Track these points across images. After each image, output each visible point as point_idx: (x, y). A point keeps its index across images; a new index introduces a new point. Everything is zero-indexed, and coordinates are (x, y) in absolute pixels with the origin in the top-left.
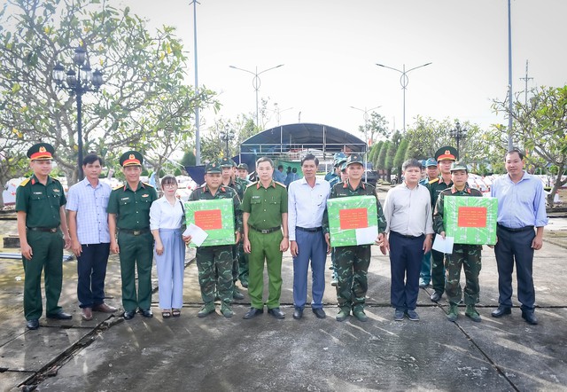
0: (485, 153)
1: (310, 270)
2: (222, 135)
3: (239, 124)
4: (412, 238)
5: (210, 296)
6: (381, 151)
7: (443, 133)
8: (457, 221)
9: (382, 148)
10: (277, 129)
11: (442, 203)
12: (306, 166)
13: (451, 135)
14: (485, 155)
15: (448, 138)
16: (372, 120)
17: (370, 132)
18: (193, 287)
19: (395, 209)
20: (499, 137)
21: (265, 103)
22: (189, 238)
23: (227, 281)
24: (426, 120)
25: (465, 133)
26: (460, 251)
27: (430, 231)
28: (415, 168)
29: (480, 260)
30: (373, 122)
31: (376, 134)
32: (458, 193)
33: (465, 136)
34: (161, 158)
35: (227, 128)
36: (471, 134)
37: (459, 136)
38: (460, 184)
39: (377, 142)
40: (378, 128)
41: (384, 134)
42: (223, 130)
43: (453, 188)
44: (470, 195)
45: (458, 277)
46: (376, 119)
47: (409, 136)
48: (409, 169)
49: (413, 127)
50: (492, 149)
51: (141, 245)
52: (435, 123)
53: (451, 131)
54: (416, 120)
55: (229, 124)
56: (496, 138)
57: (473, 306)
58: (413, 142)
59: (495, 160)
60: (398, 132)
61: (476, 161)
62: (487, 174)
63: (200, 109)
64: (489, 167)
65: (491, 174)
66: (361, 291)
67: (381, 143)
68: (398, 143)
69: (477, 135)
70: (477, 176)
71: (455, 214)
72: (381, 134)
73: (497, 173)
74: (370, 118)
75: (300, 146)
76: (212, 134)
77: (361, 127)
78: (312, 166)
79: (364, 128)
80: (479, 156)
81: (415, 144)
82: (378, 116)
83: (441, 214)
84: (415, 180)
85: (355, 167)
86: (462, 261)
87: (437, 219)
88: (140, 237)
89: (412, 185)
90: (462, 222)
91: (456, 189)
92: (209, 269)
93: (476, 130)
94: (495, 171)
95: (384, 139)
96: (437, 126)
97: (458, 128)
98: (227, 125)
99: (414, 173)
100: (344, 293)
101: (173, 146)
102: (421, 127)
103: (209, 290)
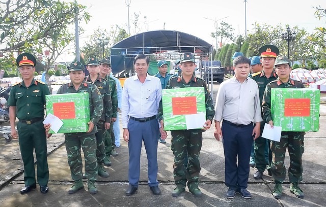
0: (311, 51)
1: (143, 148)
2: (99, 42)
3: (113, 32)
4: (242, 126)
5: (78, 175)
6: (228, 52)
7: (276, 36)
8: (283, 112)
9: (229, 49)
10: (140, 36)
11: (269, 94)
12: (139, 65)
13: (283, 38)
14: (311, 53)
15: (281, 40)
16: (221, 28)
17: (220, 37)
18: (59, 167)
19: (226, 100)
20: (322, 38)
21: (137, 16)
22: (49, 126)
23: (90, 163)
24: (262, 26)
25: (294, 35)
26: (286, 137)
27: (259, 119)
28: (245, 65)
29: (303, 143)
30: (222, 30)
31: (225, 38)
32: (283, 85)
33: (294, 38)
34: (49, 60)
35: (103, 36)
36: (299, 36)
37: (290, 38)
38: (284, 76)
39: (225, 45)
40: (226, 34)
41: (231, 39)
42: (100, 38)
43: (278, 80)
44: (294, 87)
45: (283, 159)
46: (224, 27)
47: (250, 39)
48: (239, 65)
49: (252, 31)
50: (317, 48)
51: (33, 133)
52: (269, 28)
53: (283, 34)
54: (254, 27)
55: (105, 33)
56: (320, 40)
57: (297, 183)
58: (252, 44)
59: (319, 57)
60: (241, 36)
61: (304, 58)
62: (314, 68)
63: (79, 21)
64: (316, 63)
65: (317, 69)
66: (194, 171)
67: (228, 46)
68: (241, 45)
69: (305, 37)
70: (305, 70)
71: (282, 105)
72: (229, 39)
73: (322, 67)
74: (220, 26)
75: (158, 49)
76: (92, 41)
77: (213, 34)
78: (143, 65)
79: (215, 34)
80: (306, 53)
81: (254, 45)
82: (226, 24)
83: (268, 104)
84: (245, 75)
85: (188, 65)
86: (287, 145)
87: (264, 109)
88: (32, 125)
89: (241, 79)
90: (289, 112)
91: (281, 81)
92: (76, 153)
93: (303, 33)
94: (320, 66)
95: (231, 43)
96: (271, 31)
97: (288, 32)
98: (103, 34)
99: (244, 69)
100: (179, 172)
101: (59, 51)
102: (259, 32)
103: (78, 170)
